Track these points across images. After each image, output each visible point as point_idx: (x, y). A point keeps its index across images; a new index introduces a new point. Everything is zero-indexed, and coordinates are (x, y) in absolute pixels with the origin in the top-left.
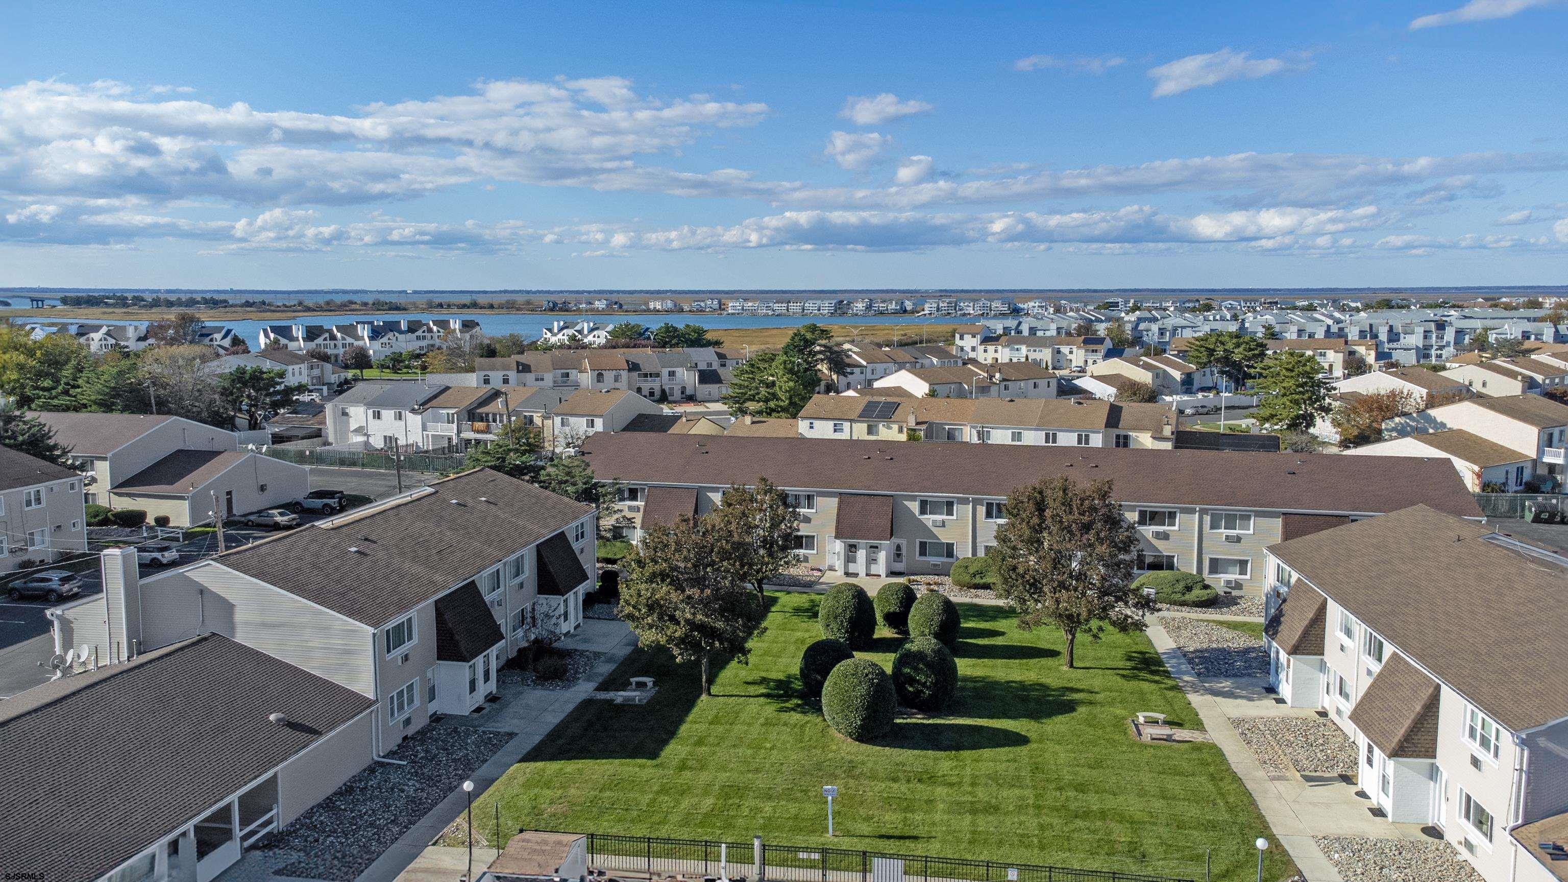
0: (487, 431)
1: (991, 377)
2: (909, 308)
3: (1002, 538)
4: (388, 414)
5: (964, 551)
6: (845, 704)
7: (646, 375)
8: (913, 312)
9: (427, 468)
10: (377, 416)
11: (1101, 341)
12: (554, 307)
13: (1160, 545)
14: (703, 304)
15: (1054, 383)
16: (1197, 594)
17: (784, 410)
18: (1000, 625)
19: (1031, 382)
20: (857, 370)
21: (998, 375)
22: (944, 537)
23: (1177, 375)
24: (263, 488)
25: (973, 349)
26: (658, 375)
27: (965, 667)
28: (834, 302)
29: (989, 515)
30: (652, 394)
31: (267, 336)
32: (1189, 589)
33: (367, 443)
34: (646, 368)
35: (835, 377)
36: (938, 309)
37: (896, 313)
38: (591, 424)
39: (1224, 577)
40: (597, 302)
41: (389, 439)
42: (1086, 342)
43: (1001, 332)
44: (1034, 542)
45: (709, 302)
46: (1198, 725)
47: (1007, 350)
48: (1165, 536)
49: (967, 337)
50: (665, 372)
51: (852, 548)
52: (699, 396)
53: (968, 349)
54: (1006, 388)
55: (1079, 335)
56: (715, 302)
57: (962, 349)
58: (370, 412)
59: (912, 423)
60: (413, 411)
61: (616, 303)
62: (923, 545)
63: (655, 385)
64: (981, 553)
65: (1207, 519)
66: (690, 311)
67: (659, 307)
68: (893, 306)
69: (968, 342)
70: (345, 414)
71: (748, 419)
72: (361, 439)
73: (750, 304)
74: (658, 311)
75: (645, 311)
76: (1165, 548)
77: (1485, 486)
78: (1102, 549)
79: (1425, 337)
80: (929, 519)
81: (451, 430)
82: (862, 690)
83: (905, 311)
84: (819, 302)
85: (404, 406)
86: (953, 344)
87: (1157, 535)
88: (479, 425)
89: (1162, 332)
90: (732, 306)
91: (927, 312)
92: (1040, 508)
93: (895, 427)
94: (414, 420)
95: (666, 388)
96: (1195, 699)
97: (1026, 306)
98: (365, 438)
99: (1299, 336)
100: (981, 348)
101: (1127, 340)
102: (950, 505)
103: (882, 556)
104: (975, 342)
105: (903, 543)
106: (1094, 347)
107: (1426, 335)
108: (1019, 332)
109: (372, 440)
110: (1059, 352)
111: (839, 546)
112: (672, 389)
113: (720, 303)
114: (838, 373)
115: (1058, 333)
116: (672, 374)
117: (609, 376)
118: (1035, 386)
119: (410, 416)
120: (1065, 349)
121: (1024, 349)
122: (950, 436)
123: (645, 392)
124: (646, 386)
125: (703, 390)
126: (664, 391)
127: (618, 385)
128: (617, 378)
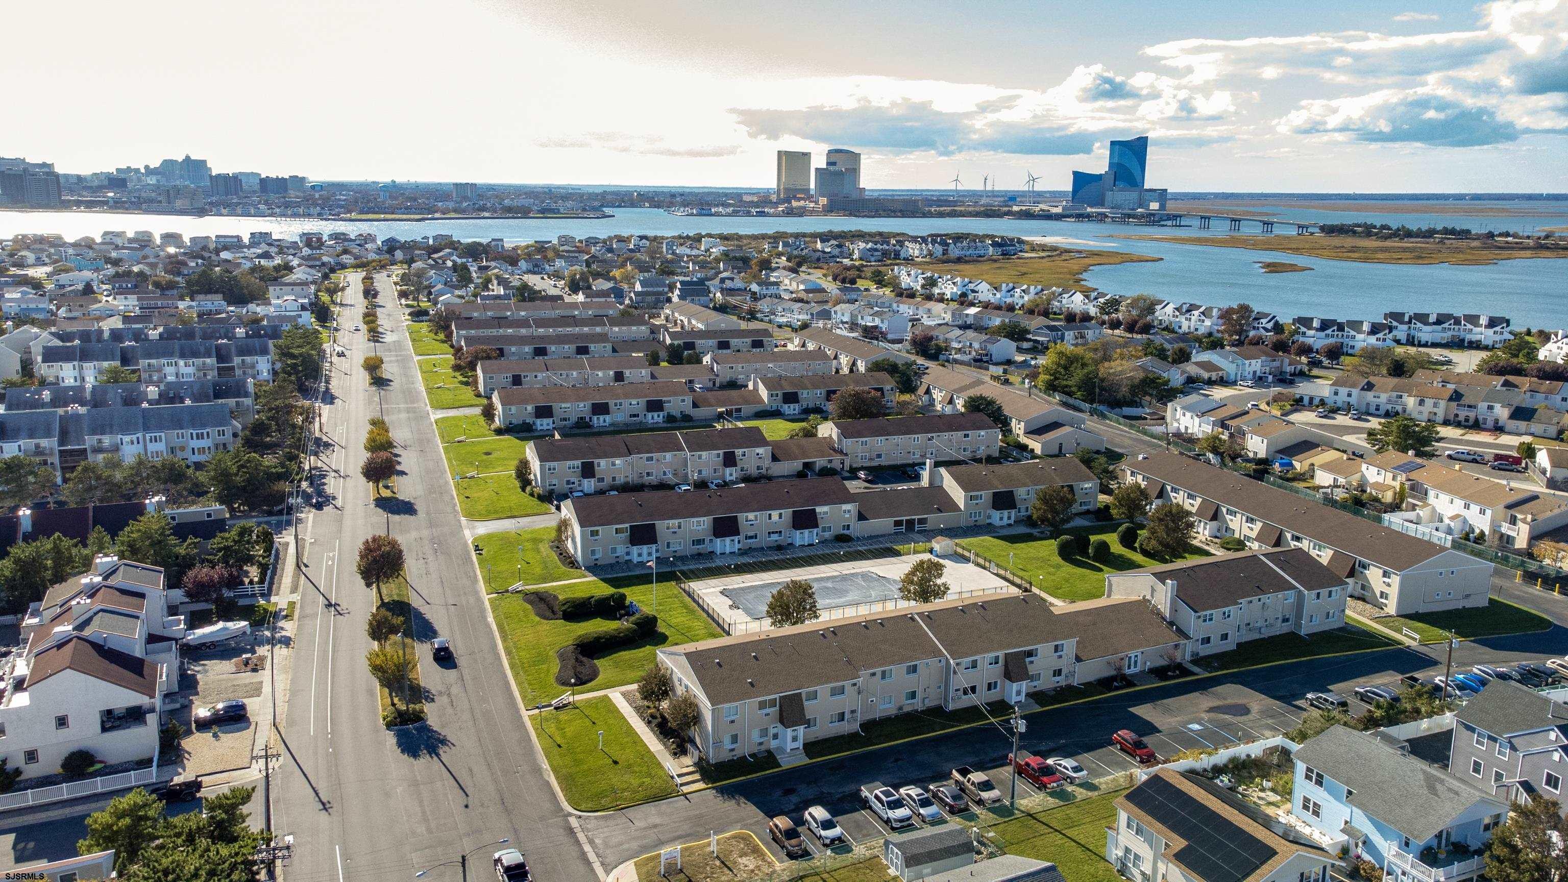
7: (1464, 406)
24: (1078, 444)
26: (1477, 407)
30: (1467, 420)
34: (1466, 400)
38: (1262, 442)
50: (1483, 405)
52: (1507, 429)
81: (1209, 429)
85: (1195, 413)
88: (1221, 430)
94: (1196, 421)
95: (1482, 418)
112: (1485, 420)
116: (1490, 408)
117: (1429, 402)
123: (1461, 418)
124: (1463, 414)
125: (1512, 425)
126: (1477, 420)
127: (1435, 410)
128: (1435, 405)
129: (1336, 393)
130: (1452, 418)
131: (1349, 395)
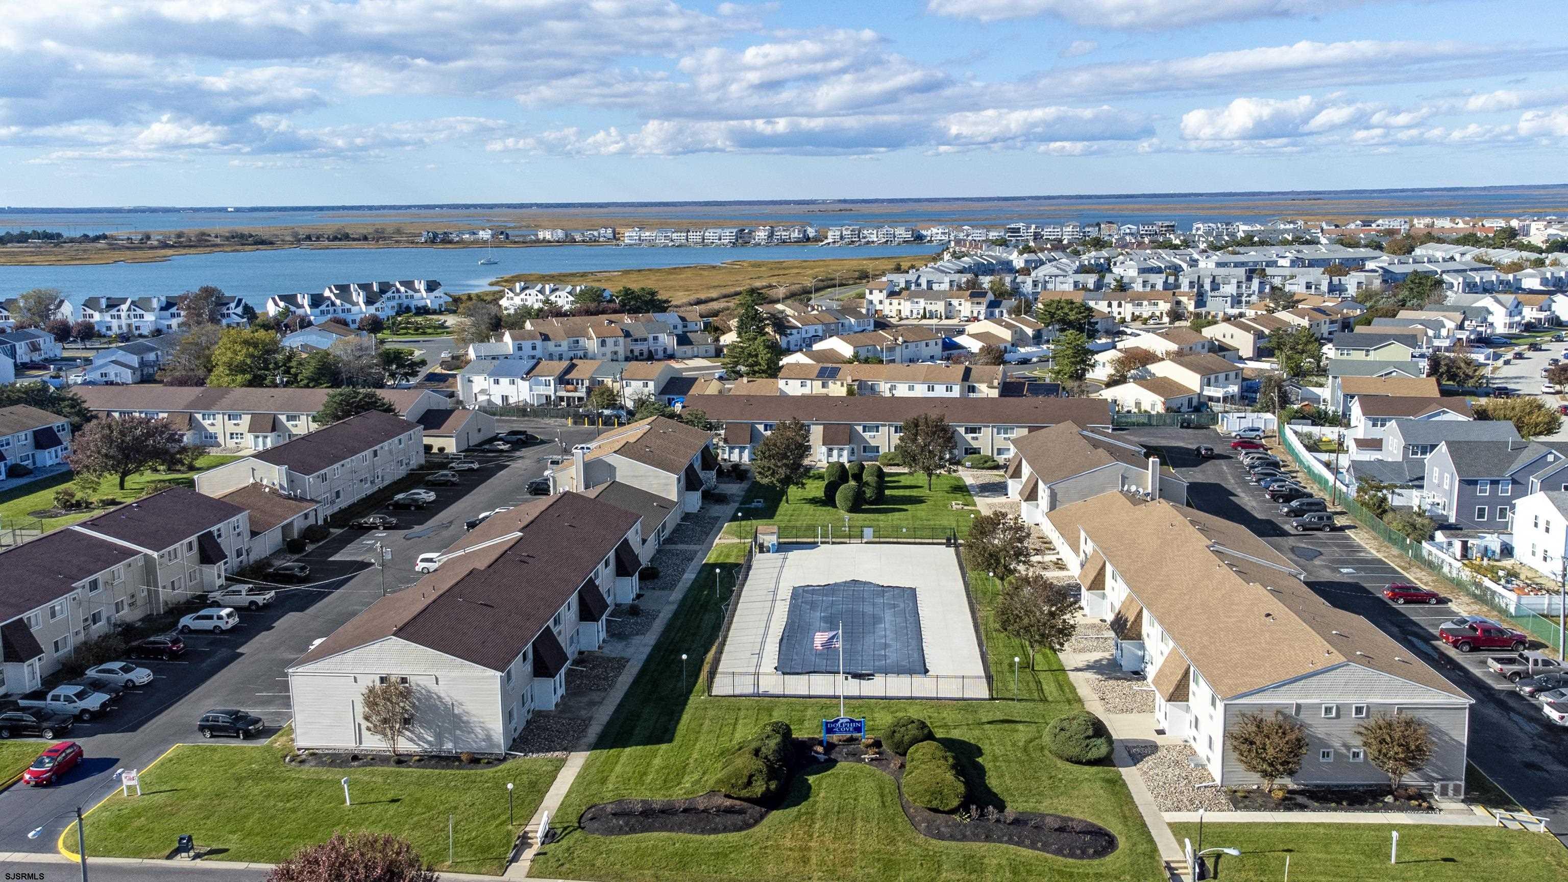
0: (576, 390)
1: (896, 340)
2: (811, 235)
3: (901, 439)
4: (504, 381)
5: (883, 450)
6: (846, 499)
7: (636, 340)
8: (817, 240)
9: (546, 416)
10: (497, 382)
11: (983, 294)
12: (435, 237)
13: (972, 442)
14: (596, 233)
15: (940, 342)
16: (990, 464)
17: (764, 372)
18: (902, 478)
19: (924, 343)
20: (794, 331)
21: (900, 339)
22: (873, 443)
23: (1030, 332)
24: (479, 430)
25: (881, 302)
26: (645, 340)
27: (887, 492)
28: (735, 231)
29: (896, 432)
30: (641, 354)
31: (277, 304)
32: (986, 462)
33: (489, 401)
34: (637, 334)
35: (778, 337)
36: (842, 238)
37: (798, 241)
38: (646, 385)
39: (1003, 457)
40: (481, 233)
41: (505, 398)
42: (972, 295)
43: (903, 285)
44: (914, 440)
45: (602, 231)
46: (975, 505)
47: (908, 304)
48: (976, 439)
49: (876, 292)
50: (651, 337)
51: (831, 450)
52: (678, 354)
53: (876, 302)
54: (907, 347)
55: (968, 289)
56: (610, 231)
57: (871, 302)
58: (492, 380)
59: (850, 381)
60: (522, 378)
61: (502, 233)
62: (865, 448)
63: (644, 347)
64: (893, 450)
65: (995, 430)
66: (583, 241)
67: (548, 236)
68: (796, 235)
69: (877, 297)
70: (470, 381)
71: (745, 380)
72: (486, 397)
73: (647, 234)
74: (549, 242)
75: (535, 242)
76: (975, 444)
77: (1168, 409)
78: (941, 441)
79: (1238, 287)
80: (867, 435)
81: (550, 391)
82: (851, 494)
83: (808, 239)
84: (719, 231)
85: (516, 376)
86: (864, 298)
87: (973, 438)
88: (570, 387)
89: (1035, 283)
90: (630, 235)
91: (830, 240)
92: (917, 425)
93: (839, 383)
94: (524, 385)
95: (653, 349)
96: (976, 499)
97: (929, 233)
98: (487, 397)
99: (1144, 286)
100: (887, 302)
101: (1006, 292)
102: (877, 427)
103: (845, 453)
104: (882, 296)
105: (855, 447)
106: (979, 300)
107: (1239, 284)
108: (919, 285)
109: (493, 399)
110: (950, 304)
111: (824, 449)
112: (656, 351)
113: (614, 232)
114: (781, 334)
115: (951, 285)
116: (655, 338)
117: (610, 342)
118: (927, 345)
119: (519, 381)
120: (955, 302)
121: (922, 302)
122: (872, 388)
123: (637, 353)
124: (637, 348)
125: (680, 350)
126: (650, 352)
127: (616, 349)
128: (616, 344)
129: (520, 349)
130: (629, 354)
131: (534, 348)
